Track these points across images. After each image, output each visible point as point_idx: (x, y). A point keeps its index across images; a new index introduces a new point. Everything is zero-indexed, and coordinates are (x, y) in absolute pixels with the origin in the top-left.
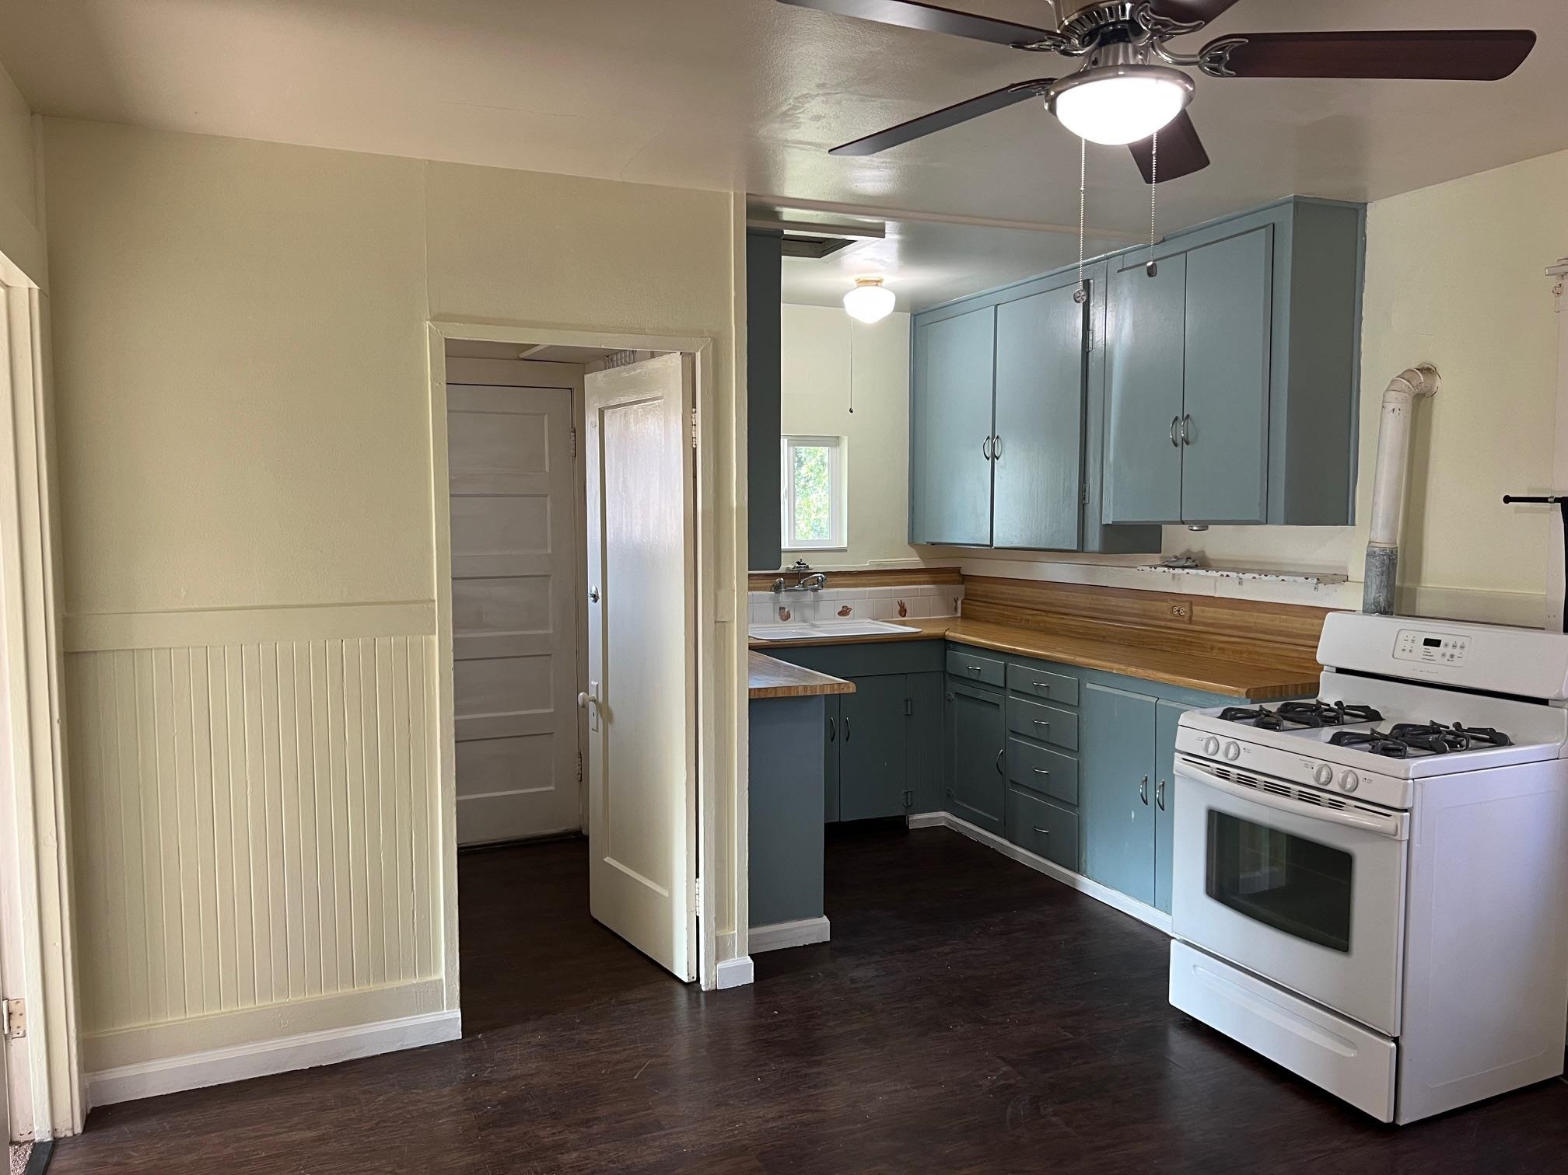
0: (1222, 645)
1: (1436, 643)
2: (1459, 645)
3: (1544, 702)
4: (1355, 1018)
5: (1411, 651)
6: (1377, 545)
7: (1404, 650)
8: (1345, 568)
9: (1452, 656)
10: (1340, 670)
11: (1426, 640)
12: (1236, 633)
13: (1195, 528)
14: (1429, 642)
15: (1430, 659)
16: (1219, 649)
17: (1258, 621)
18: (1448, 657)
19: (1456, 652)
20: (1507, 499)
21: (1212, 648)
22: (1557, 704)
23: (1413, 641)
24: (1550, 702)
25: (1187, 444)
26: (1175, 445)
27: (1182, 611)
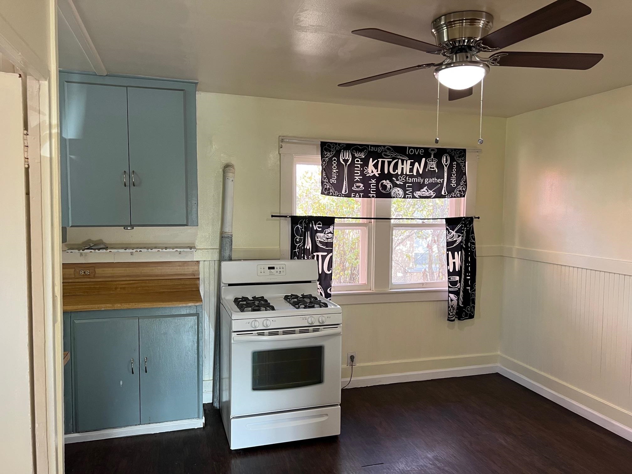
0: (124, 286)
1: (273, 268)
2: (281, 268)
3: (310, 282)
4: (321, 406)
5: (264, 272)
6: (229, 233)
7: (261, 272)
8: (194, 244)
9: (280, 272)
10: (230, 285)
11: (269, 267)
12: (128, 279)
13: (129, 228)
14: (270, 268)
15: (271, 274)
16: (121, 288)
17: (142, 271)
18: (279, 272)
19: (281, 270)
20: (272, 216)
21: (116, 288)
22: (313, 282)
23: (264, 269)
24: (312, 282)
25: (134, 185)
26: (125, 186)
27: (87, 272)
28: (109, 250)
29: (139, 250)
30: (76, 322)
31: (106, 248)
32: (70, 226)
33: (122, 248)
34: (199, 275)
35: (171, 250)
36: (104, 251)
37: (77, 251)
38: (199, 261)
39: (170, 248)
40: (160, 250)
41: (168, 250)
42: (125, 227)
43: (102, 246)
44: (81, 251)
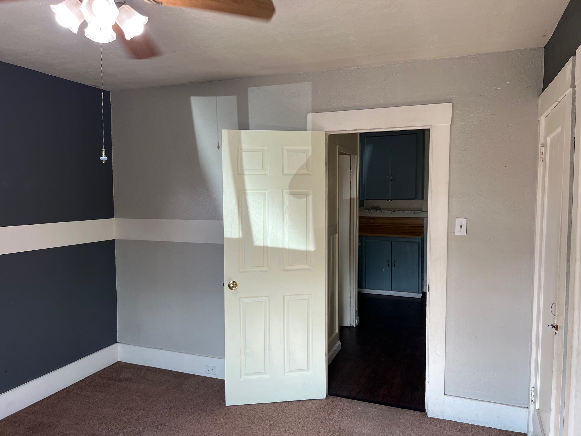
16: (386, 229)
17: (396, 222)
25: (392, 181)
26: (388, 181)
27: (372, 221)
28: (381, 211)
29: (394, 211)
30: (366, 240)
31: (380, 210)
32: (365, 199)
33: (387, 210)
34: (424, 224)
35: (409, 211)
36: (379, 211)
37: (368, 211)
38: (424, 218)
39: (409, 210)
40: (404, 211)
41: (408, 211)
42: (388, 200)
43: (378, 209)
44: (369, 211)
